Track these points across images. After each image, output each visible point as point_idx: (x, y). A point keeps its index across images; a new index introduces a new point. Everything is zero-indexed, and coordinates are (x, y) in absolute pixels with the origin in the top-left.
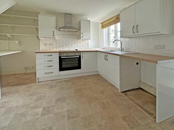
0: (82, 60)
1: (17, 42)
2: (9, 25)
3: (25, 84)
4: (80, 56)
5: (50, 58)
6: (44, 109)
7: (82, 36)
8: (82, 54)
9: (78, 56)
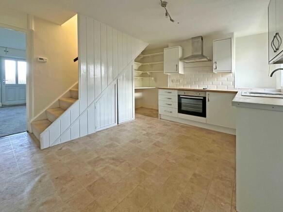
0: (207, 104)
1: (153, 78)
2: (148, 64)
3: (152, 117)
4: (205, 98)
5: (169, 96)
6: (147, 133)
7: (214, 67)
8: (209, 94)
9: (202, 98)
